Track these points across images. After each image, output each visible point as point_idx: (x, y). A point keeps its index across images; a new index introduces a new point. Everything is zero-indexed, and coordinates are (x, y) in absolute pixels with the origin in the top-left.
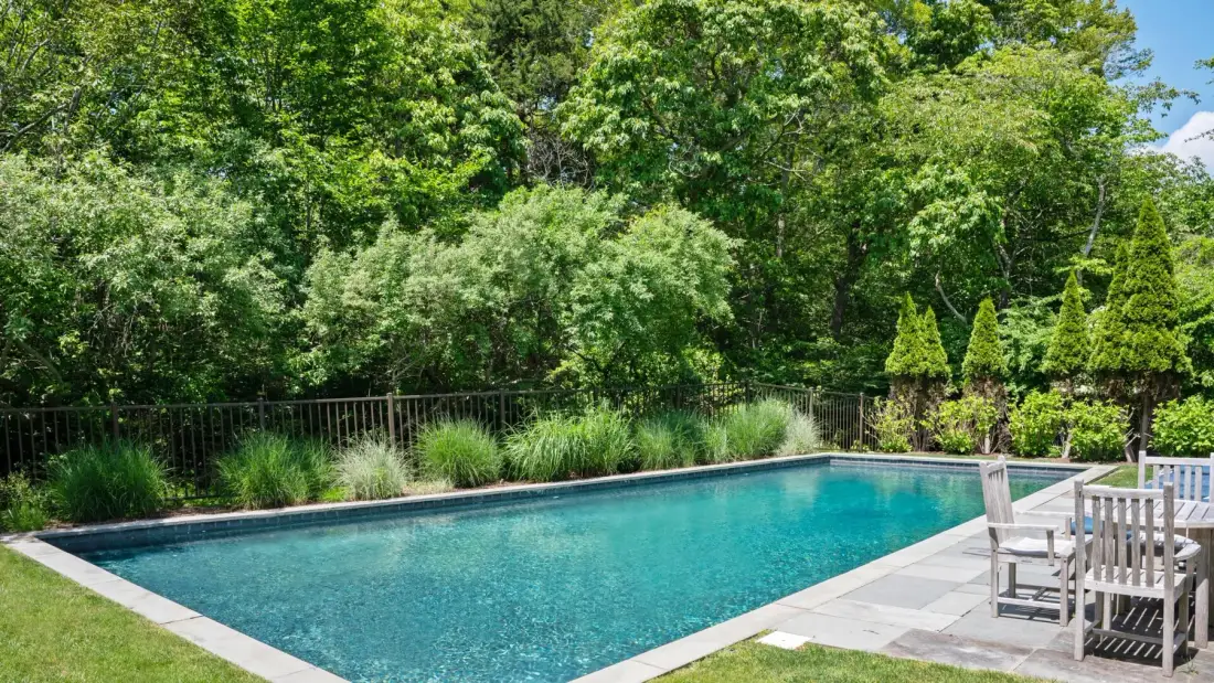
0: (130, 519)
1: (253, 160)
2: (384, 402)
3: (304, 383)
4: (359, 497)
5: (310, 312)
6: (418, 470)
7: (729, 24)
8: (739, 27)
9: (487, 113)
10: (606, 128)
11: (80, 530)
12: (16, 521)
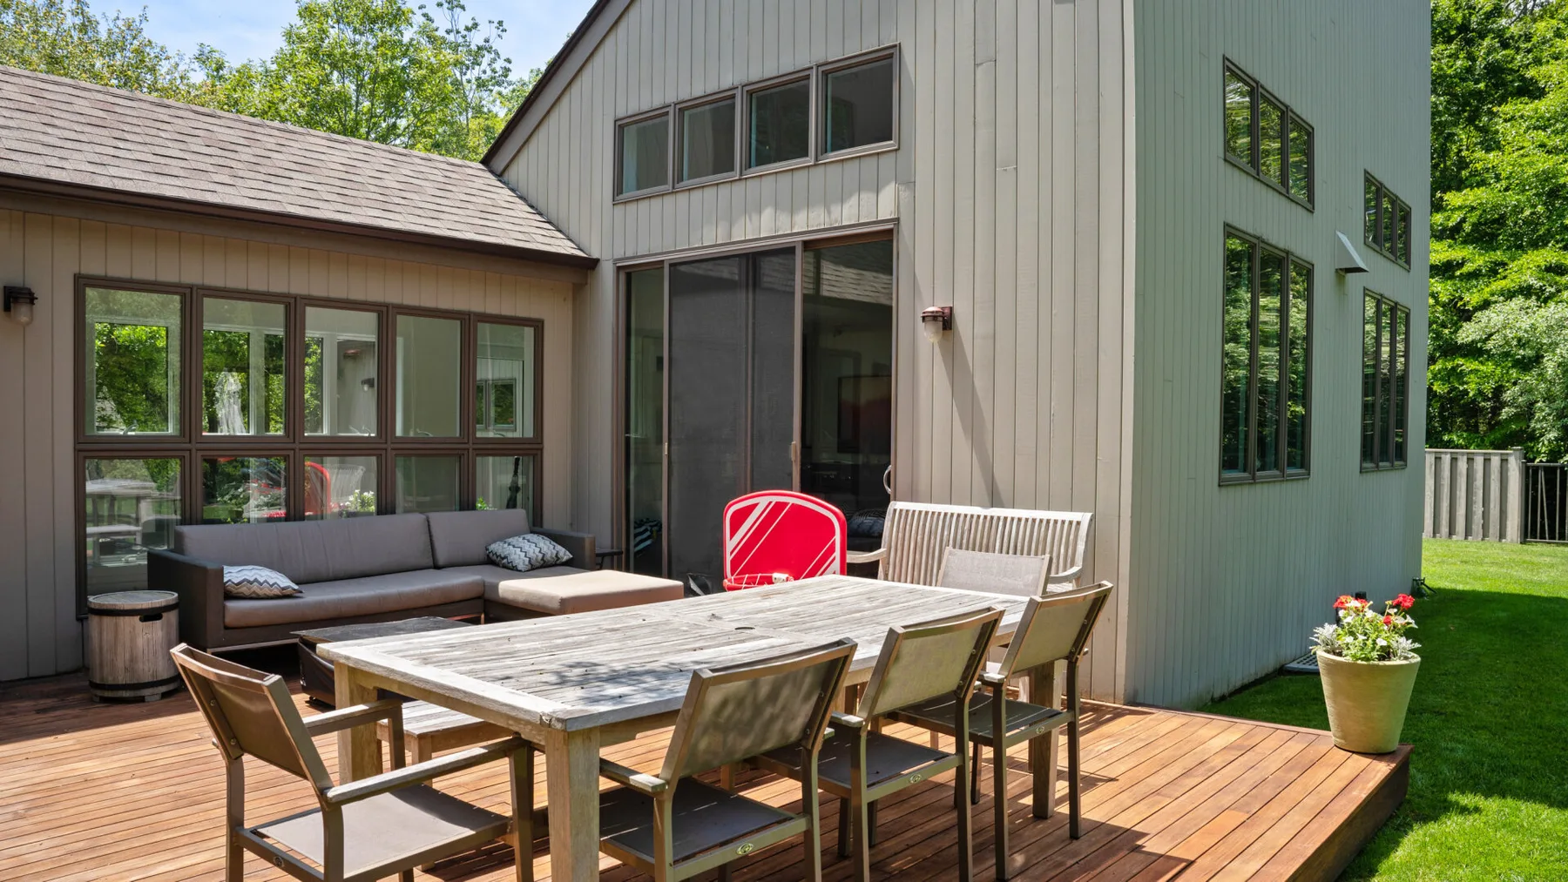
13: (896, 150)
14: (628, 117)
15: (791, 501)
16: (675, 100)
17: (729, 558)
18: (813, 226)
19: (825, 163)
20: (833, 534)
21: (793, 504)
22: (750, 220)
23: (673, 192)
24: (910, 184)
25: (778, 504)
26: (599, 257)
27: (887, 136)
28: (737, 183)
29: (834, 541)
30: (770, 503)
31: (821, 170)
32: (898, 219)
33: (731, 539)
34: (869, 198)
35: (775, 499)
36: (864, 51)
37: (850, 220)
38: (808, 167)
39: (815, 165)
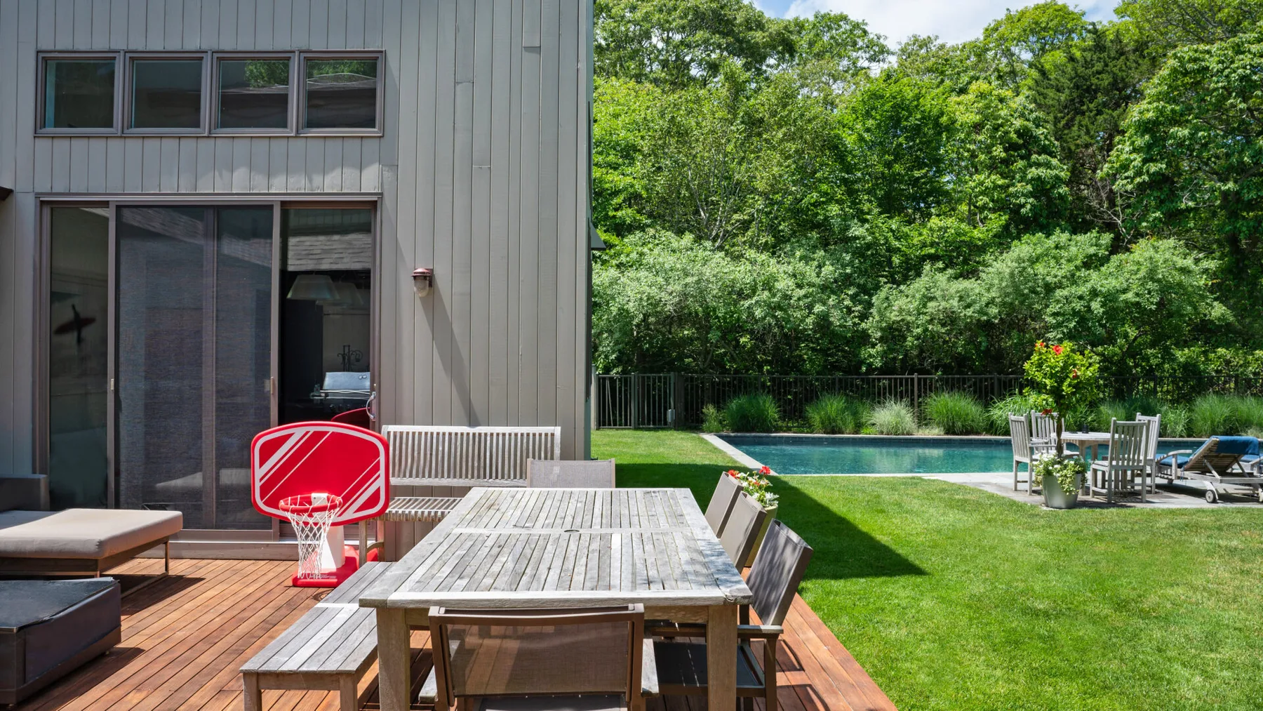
0: (758, 432)
1: (850, 233)
2: (912, 379)
3: (870, 365)
4: (882, 433)
5: (871, 326)
6: (923, 420)
7: (1234, 76)
8: (1242, 78)
9: (1033, 173)
10: (1130, 173)
11: (732, 434)
12: (709, 428)
13: (380, 137)
14: (55, 52)
15: (331, 430)
16: (125, 48)
17: (258, 485)
18: (292, 190)
19: (306, 137)
20: (378, 455)
21: (333, 433)
22: (221, 175)
23: (121, 137)
24: (394, 167)
25: (315, 433)
26: (13, 189)
27: (370, 123)
28: (205, 140)
29: (379, 461)
30: (307, 432)
31: (301, 143)
32: (381, 194)
33: (260, 466)
34: (350, 173)
35: (312, 430)
36: (348, 49)
37: (333, 188)
38: (288, 137)
39: (296, 137)
